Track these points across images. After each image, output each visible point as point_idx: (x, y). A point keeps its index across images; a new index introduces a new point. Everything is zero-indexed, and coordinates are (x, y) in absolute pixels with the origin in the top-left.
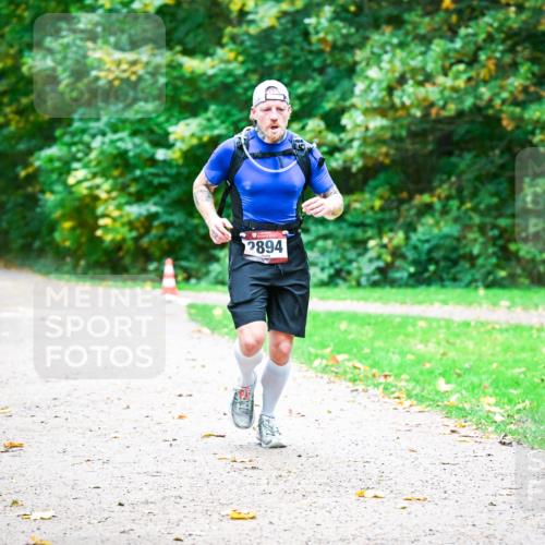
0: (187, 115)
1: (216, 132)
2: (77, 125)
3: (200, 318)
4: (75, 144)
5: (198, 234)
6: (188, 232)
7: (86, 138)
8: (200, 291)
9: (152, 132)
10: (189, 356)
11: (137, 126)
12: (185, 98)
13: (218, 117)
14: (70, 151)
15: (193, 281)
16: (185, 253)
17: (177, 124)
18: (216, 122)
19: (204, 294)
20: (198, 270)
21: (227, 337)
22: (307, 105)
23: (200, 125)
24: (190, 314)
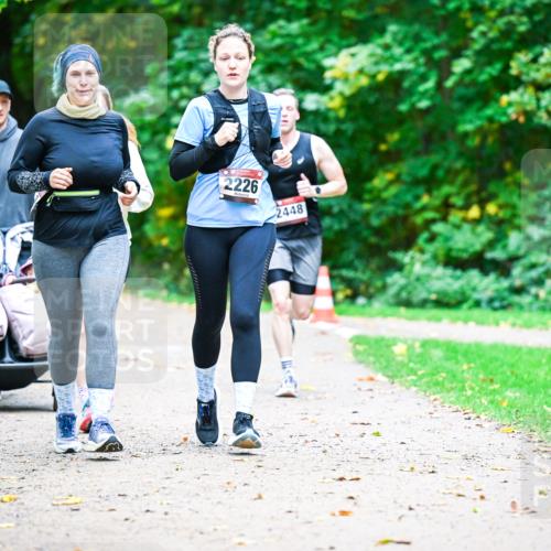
0: (353, 40)
1: (398, 67)
2: (179, 55)
3: (372, 359)
4: (177, 86)
5: (369, 227)
6: (353, 224)
7: (195, 76)
8: (371, 316)
9: (297, 66)
10: (356, 418)
11: (274, 58)
12: (350, 13)
13: (401, 44)
14: (169, 98)
15: (361, 301)
16: (349, 256)
17: (336, 55)
18: (398, 51)
19: (379, 321)
20: (368, 285)
21: (414, 389)
22: (541, 22)
23: (372, 55)
24: (356, 353)
